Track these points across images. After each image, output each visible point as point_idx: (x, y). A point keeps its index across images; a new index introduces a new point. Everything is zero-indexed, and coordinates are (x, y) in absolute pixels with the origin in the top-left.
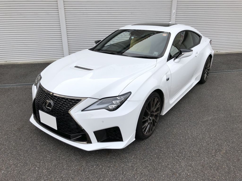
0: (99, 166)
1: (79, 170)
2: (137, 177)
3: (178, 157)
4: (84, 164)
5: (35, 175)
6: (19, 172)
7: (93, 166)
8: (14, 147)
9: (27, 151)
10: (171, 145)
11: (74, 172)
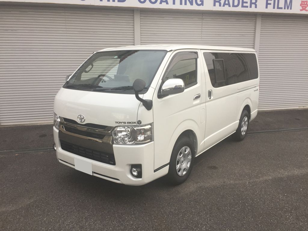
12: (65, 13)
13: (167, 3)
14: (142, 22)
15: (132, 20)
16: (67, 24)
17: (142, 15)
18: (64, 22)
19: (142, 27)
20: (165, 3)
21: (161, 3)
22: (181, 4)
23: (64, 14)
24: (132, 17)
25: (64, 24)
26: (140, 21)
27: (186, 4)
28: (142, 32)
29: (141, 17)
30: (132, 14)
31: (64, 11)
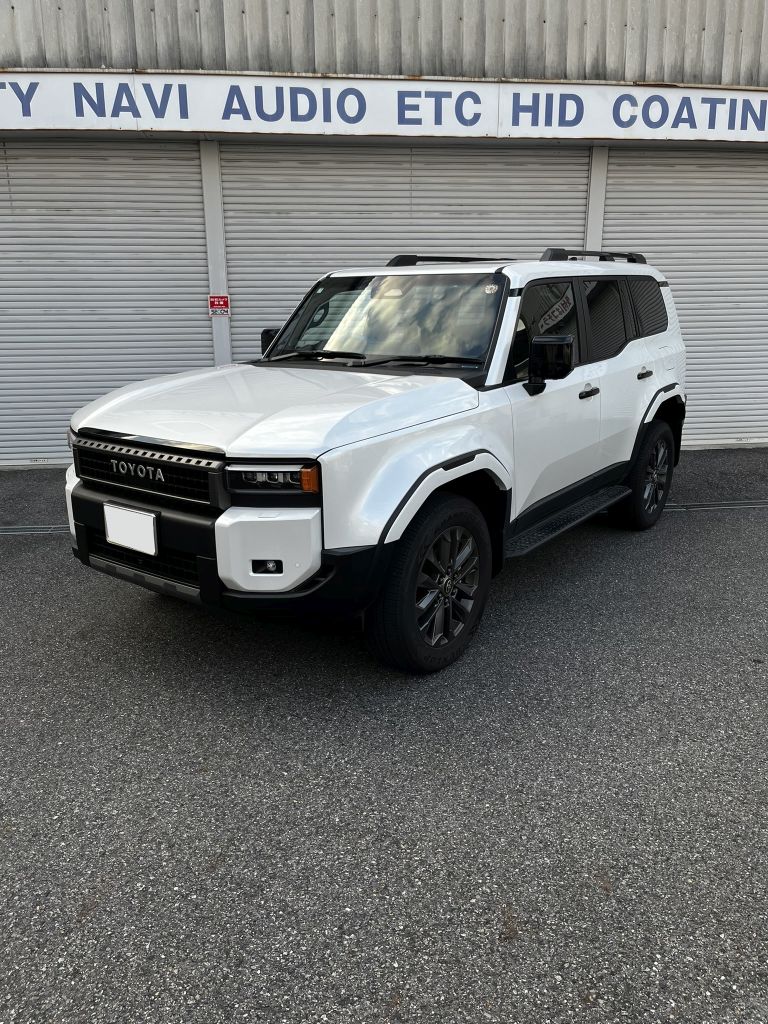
0: (302, 718)
1: (246, 723)
2: (400, 743)
3: (526, 706)
4: (260, 711)
5: (129, 729)
6: (88, 721)
7: (283, 717)
8: (72, 672)
9: (106, 681)
10: (514, 681)
11: (232, 726)
12: (411, 162)
13: (693, 125)
14: (610, 181)
15: (586, 175)
16: (414, 194)
17: (612, 160)
18: (407, 187)
19: (609, 195)
20: (688, 125)
21: (675, 125)
22: (731, 126)
23: (407, 166)
24: (586, 168)
25: (407, 194)
26: (607, 178)
27: (744, 126)
28: (609, 209)
29: (611, 167)
30: (586, 160)
31: (408, 158)
